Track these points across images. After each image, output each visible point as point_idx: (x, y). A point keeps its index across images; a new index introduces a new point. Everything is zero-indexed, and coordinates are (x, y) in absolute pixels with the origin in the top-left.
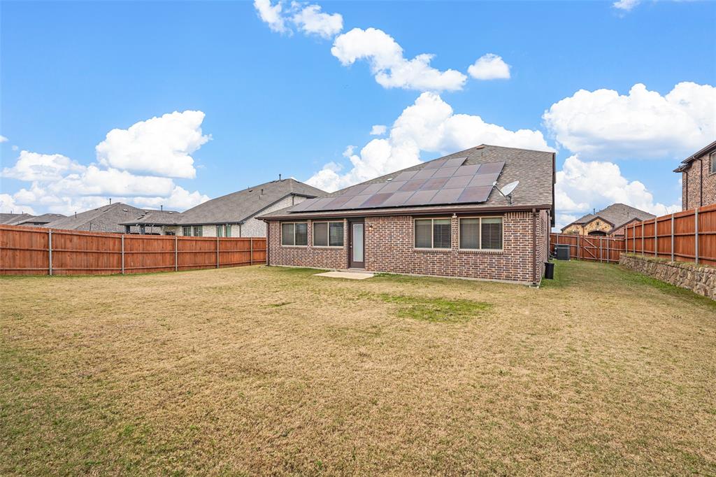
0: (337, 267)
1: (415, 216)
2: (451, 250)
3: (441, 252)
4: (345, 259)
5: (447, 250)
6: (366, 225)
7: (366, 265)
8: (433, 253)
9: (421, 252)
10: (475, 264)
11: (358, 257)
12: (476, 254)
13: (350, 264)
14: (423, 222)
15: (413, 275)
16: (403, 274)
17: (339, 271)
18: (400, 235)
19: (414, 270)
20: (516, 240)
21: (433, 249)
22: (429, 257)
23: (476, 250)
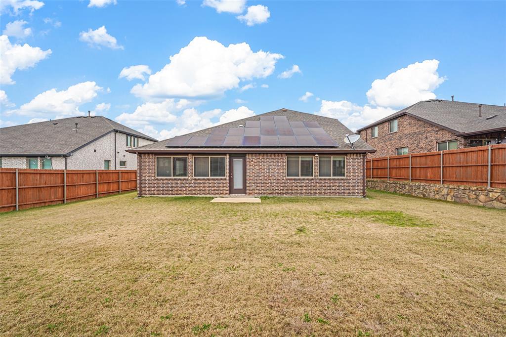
0: (221, 194)
1: (288, 154)
2: (313, 177)
3: (307, 180)
4: (227, 187)
5: (311, 178)
6: (248, 160)
7: (248, 191)
8: (301, 180)
9: (292, 179)
10: (329, 186)
11: (238, 185)
12: (330, 180)
13: (232, 191)
14: (293, 159)
15: (286, 196)
16: (279, 196)
17: (222, 197)
18: (276, 167)
19: (287, 193)
20: (354, 170)
21: (300, 177)
22: (299, 183)
23: (330, 177)
